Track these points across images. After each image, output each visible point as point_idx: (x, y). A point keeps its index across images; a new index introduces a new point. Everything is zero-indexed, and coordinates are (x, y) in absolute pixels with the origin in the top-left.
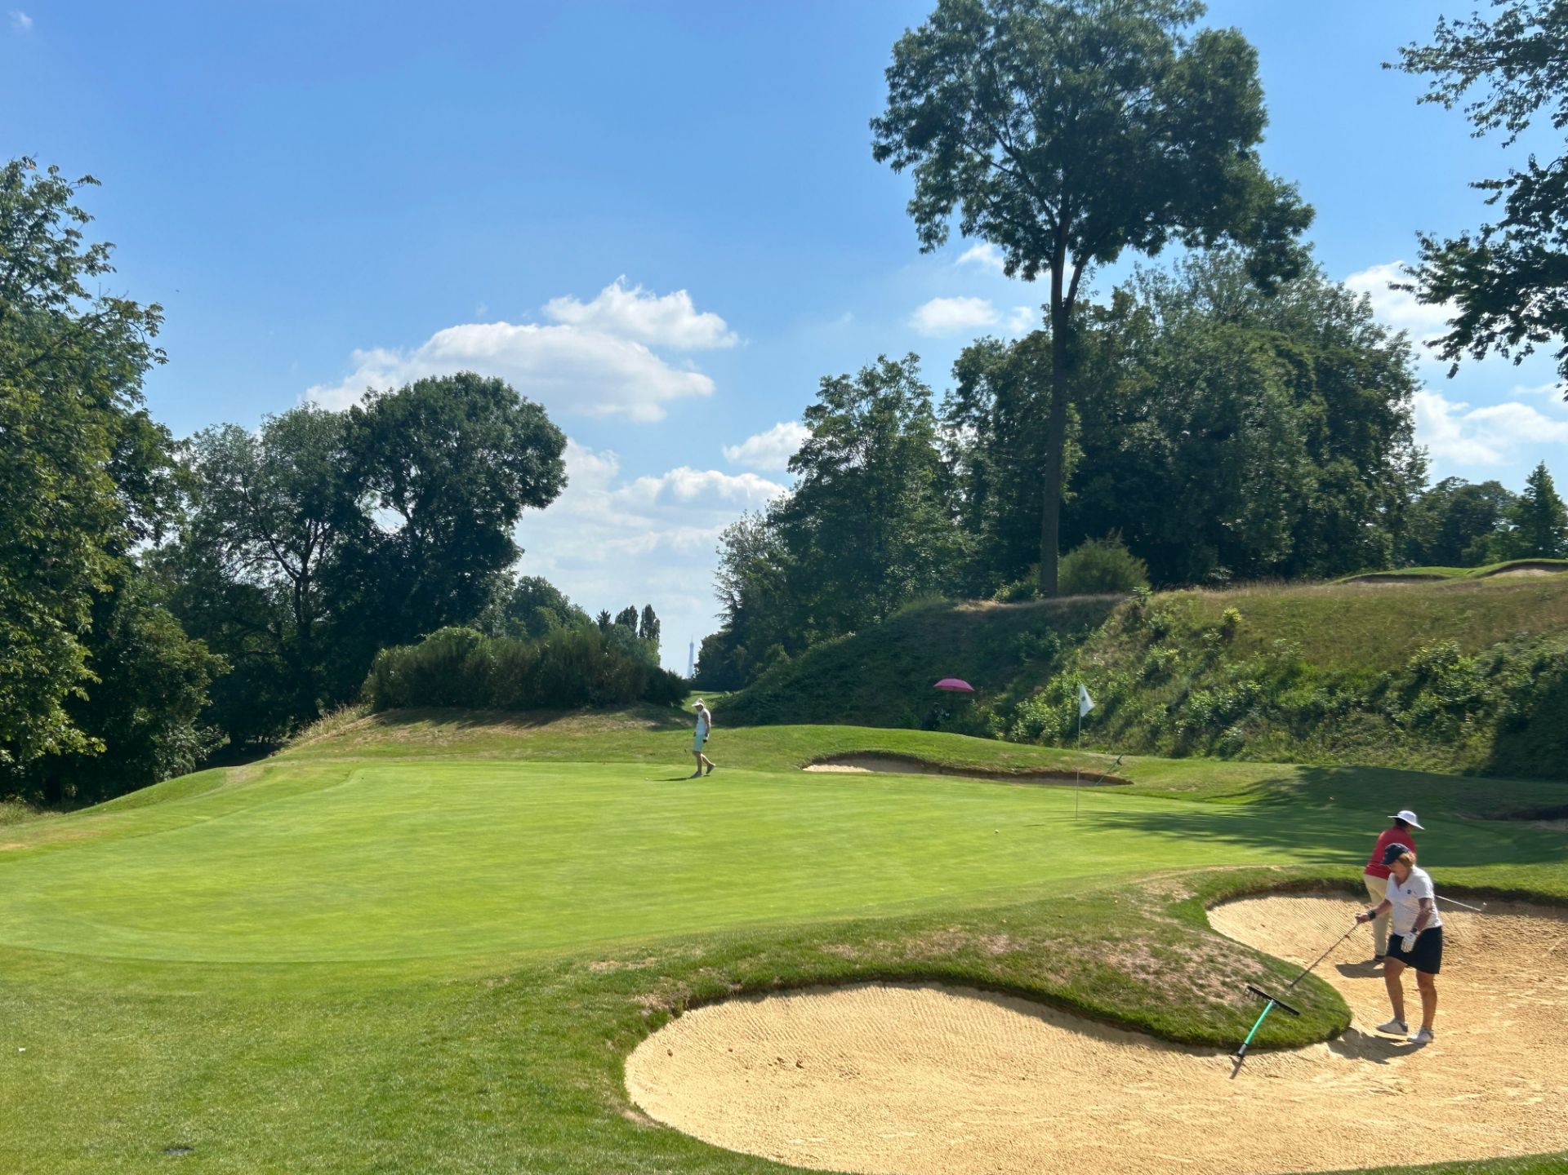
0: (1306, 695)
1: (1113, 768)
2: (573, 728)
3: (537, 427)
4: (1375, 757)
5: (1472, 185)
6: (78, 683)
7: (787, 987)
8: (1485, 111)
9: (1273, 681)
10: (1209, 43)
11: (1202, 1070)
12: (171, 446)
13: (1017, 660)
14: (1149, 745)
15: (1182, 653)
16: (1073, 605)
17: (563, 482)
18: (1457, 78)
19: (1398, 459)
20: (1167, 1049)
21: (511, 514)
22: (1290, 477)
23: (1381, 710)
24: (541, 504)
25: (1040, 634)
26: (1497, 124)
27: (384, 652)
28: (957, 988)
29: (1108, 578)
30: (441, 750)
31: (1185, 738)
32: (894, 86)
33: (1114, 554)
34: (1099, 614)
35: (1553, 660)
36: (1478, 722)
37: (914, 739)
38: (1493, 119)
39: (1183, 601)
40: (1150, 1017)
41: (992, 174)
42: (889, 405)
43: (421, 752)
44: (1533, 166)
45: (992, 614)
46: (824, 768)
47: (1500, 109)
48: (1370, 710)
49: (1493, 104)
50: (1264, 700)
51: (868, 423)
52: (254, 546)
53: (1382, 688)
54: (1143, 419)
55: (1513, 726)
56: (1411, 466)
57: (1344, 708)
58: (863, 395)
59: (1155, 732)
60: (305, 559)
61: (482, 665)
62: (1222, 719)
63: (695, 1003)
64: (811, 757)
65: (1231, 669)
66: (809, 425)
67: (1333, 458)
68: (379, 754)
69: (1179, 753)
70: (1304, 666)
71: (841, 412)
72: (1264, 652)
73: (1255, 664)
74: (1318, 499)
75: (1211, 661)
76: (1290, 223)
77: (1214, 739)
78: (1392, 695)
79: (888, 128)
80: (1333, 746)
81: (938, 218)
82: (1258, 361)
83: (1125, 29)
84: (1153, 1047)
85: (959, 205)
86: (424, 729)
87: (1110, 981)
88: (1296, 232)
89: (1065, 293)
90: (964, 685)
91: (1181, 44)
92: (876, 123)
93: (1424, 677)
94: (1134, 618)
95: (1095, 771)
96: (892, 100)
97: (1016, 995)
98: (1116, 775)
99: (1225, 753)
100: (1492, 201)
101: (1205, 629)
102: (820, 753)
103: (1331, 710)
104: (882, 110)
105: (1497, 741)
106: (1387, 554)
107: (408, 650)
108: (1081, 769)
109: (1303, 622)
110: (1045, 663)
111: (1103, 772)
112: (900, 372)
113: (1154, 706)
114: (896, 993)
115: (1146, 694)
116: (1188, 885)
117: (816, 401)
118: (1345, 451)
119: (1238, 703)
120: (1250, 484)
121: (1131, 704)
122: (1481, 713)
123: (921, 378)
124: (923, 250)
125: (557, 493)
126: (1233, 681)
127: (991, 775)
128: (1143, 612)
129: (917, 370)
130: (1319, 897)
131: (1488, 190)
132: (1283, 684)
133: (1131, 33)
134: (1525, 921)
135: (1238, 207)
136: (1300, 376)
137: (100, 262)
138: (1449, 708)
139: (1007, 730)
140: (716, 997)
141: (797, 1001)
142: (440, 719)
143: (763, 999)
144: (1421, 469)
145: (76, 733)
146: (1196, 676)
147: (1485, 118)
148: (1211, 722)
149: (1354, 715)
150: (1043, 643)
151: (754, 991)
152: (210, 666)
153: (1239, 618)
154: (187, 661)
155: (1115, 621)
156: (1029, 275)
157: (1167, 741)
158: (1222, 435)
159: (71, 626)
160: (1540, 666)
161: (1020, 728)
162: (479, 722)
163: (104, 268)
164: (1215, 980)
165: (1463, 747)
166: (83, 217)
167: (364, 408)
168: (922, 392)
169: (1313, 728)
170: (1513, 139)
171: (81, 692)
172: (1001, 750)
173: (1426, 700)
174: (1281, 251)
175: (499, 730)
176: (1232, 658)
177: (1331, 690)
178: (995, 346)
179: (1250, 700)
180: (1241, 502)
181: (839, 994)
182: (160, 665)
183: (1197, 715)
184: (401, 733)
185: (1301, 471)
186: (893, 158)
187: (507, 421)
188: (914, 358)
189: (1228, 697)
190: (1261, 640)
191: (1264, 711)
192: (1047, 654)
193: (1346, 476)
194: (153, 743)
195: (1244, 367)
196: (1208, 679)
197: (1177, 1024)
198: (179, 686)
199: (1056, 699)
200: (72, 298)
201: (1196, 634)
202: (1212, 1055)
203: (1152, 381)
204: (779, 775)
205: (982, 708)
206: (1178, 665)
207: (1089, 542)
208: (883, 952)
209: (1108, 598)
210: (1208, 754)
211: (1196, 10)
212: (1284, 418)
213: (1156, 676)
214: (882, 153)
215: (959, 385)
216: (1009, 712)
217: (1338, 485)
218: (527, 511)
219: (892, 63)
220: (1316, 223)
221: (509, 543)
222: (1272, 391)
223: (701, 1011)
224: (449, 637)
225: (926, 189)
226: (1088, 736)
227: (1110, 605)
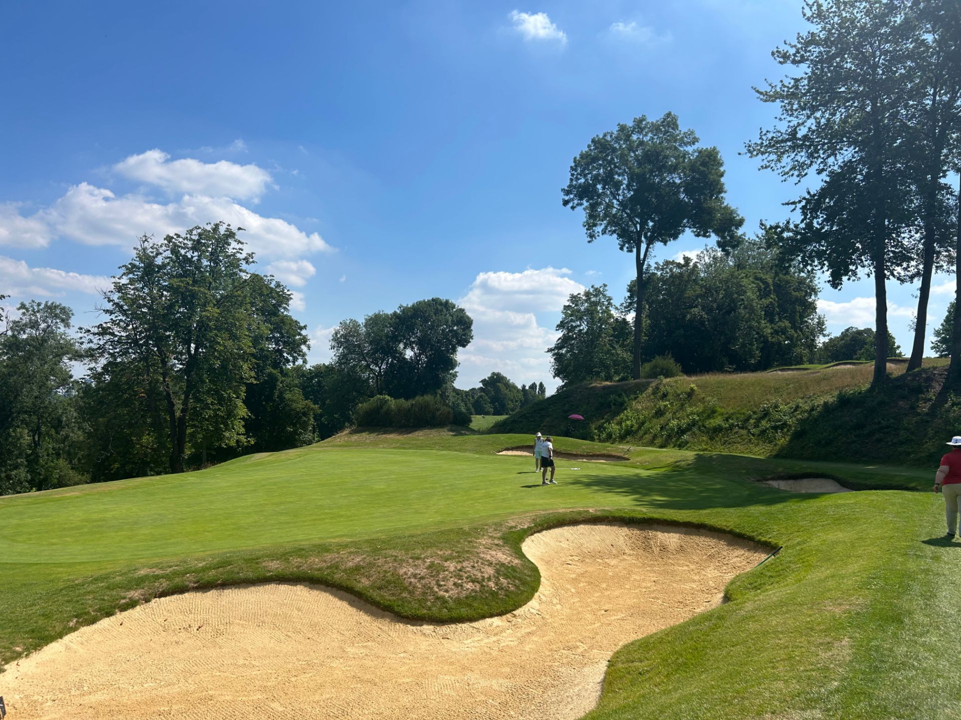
0: (717, 421)
1: (625, 453)
2: (420, 435)
3: (461, 317)
9: (705, 415)
13: (610, 407)
14: (651, 443)
15: (671, 404)
17: (472, 338)
19: (813, 321)
21: (454, 350)
22: (759, 328)
23: (746, 428)
24: (464, 346)
25: (621, 396)
29: (664, 371)
31: (666, 440)
32: (572, 175)
33: (669, 362)
34: (645, 387)
35: (818, 406)
36: (783, 434)
38: (791, 173)
39: (677, 381)
40: (398, 604)
41: (614, 210)
42: (596, 304)
44: (809, 193)
45: (607, 388)
46: (510, 453)
47: (793, 168)
48: (742, 428)
49: (790, 167)
50: (700, 423)
51: (587, 310)
53: (750, 417)
54: (696, 306)
55: (798, 436)
57: (732, 427)
58: (585, 301)
59: (655, 437)
60: (380, 368)
62: (682, 431)
63: (163, 594)
64: (504, 448)
65: (689, 410)
66: (564, 313)
67: (780, 320)
69: (661, 447)
70: (718, 409)
71: (577, 307)
72: (703, 403)
73: (700, 408)
74: (773, 337)
75: (682, 407)
76: (733, 225)
77: (677, 440)
78: (752, 421)
79: (567, 193)
80: (725, 443)
81: (594, 228)
82: (745, 282)
83: (660, 149)
85: (602, 223)
86: (365, 436)
87: (395, 583)
88: (737, 228)
89: (642, 257)
90: (581, 417)
91: (689, 154)
92: (564, 191)
93: (766, 414)
94: (657, 389)
95: (619, 454)
96: (571, 181)
98: (626, 456)
99: (680, 446)
100: (794, 209)
101: (682, 393)
102: (509, 446)
103: (725, 428)
104: (566, 185)
105: (791, 441)
107: (366, 404)
108: (614, 453)
109: (722, 390)
110: (621, 407)
111: (621, 455)
112: (600, 291)
113: (655, 426)
115: (655, 420)
117: (567, 304)
118: (786, 317)
119: (689, 425)
121: (647, 425)
122: (785, 430)
123: (608, 294)
124: (589, 242)
125: (469, 342)
126: (688, 416)
127: (582, 456)
128: (660, 386)
129: (606, 290)
132: (709, 417)
133: (662, 151)
136: (765, 289)
137: (251, 260)
138: (773, 428)
142: (371, 432)
144: (823, 324)
145: (242, 437)
146: (674, 413)
147: (787, 173)
148: (677, 433)
149: (735, 430)
150: (620, 400)
152: (313, 410)
153: (695, 388)
154: (303, 408)
155: (650, 390)
156: (629, 250)
158: (729, 312)
160: (812, 409)
161: (604, 436)
163: (253, 262)
164: (452, 582)
165: (776, 445)
166: (242, 243)
167: (398, 312)
168: (609, 299)
169: (717, 436)
173: (764, 424)
174: (732, 237)
175: (392, 436)
176: (690, 406)
179: (694, 423)
180: (737, 339)
182: (291, 410)
183: (673, 429)
185: (763, 326)
186: (571, 204)
187: (451, 315)
188: (605, 286)
189: (684, 423)
190: (703, 398)
191: (699, 429)
192: (622, 404)
193: (785, 328)
195: (739, 285)
196: (679, 415)
199: (620, 423)
201: (679, 395)
204: (481, 456)
205: (591, 428)
206: (669, 408)
207: (657, 357)
209: (652, 380)
210: (674, 447)
211: (695, 141)
212: (755, 304)
213: (659, 413)
214: (566, 203)
216: (602, 429)
217: (784, 331)
218: (460, 349)
219: (572, 166)
220: (745, 224)
221: (456, 361)
222: (750, 294)
224: (379, 399)
225: (589, 216)
226: (629, 438)
227: (648, 383)
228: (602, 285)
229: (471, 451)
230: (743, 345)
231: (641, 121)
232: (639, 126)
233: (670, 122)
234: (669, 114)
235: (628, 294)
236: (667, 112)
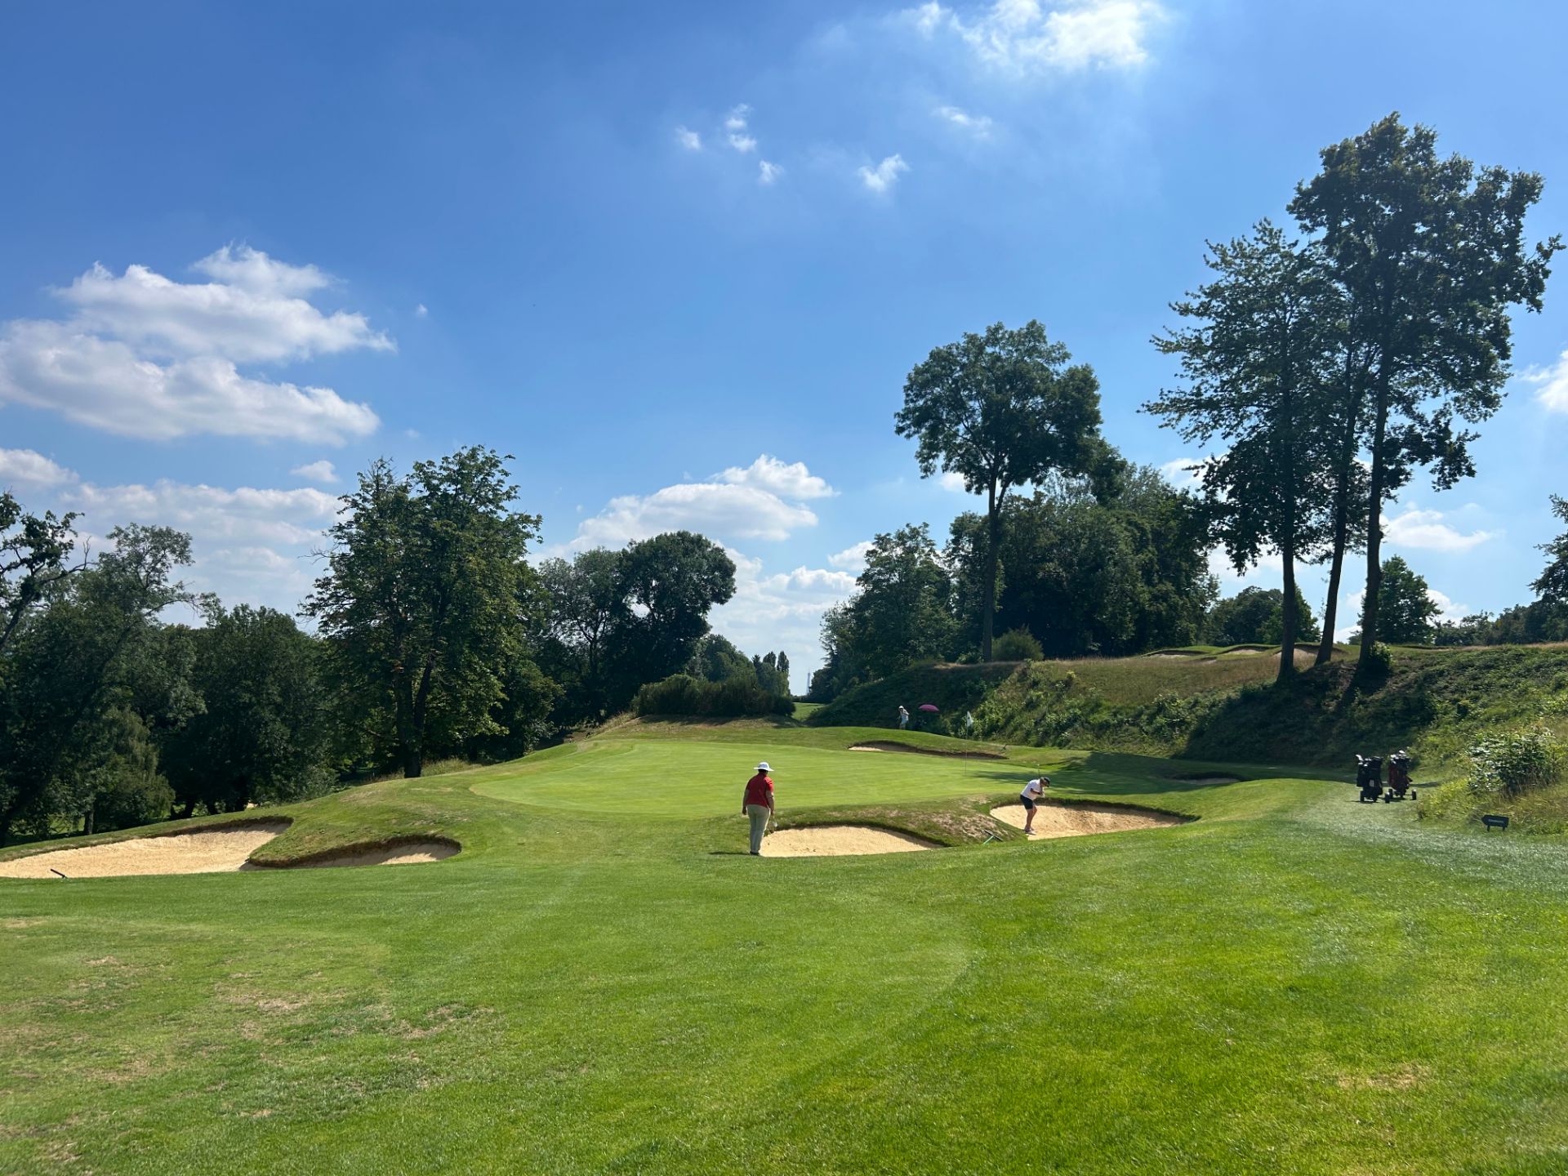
0: (1104, 716)
1: (1001, 751)
2: (737, 726)
3: (721, 560)
4: (1131, 749)
5: (1186, 468)
6: (498, 700)
7: (812, 825)
9: (1088, 709)
10: (1072, 373)
13: (965, 696)
14: (1025, 741)
15: (1045, 694)
16: (995, 667)
17: (734, 590)
18: (1175, 416)
19: (1202, 582)
21: (705, 607)
22: (1133, 593)
23: (1138, 725)
24: (722, 602)
25: (977, 682)
26: (1195, 437)
27: (644, 686)
28: (876, 828)
29: (1018, 652)
30: (673, 736)
31: (1043, 738)
32: (908, 395)
33: (1024, 638)
34: (1008, 672)
35: (1219, 702)
36: (1181, 731)
37: (905, 735)
38: (1193, 435)
39: (1048, 667)
41: (959, 441)
42: (912, 550)
43: (663, 737)
44: (1214, 458)
45: (953, 671)
46: (859, 749)
48: (1133, 725)
50: (1083, 718)
51: (901, 560)
52: (568, 623)
53: (1140, 713)
54: (1051, 560)
55: (1198, 734)
56: (1209, 586)
57: (1121, 723)
58: (898, 545)
59: (1028, 734)
60: (595, 631)
61: (693, 693)
62: (1061, 728)
63: (778, 829)
64: (854, 743)
65: (1068, 702)
66: (868, 561)
67: (1160, 581)
68: (642, 737)
69: (1038, 745)
70: (1104, 702)
71: (886, 554)
72: (1085, 694)
73: (1080, 700)
74: (1151, 605)
75: (1059, 698)
76: (1114, 469)
77: (1057, 737)
78: (1144, 717)
79: (904, 417)
80: (1114, 741)
81: (931, 461)
82: (1116, 529)
85: (942, 455)
86: (664, 726)
88: (1117, 474)
89: (997, 501)
90: (935, 708)
91: (1058, 374)
92: (898, 414)
93: (1161, 709)
94: (1024, 675)
95: (993, 753)
96: (906, 402)
98: (1003, 754)
99: (1061, 745)
100: (1196, 475)
101: (1057, 682)
102: (857, 741)
103: (1114, 725)
104: (901, 407)
105: (1190, 741)
107: (656, 685)
108: (986, 752)
109: (1106, 679)
110: (979, 696)
111: (997, 753)
112: (918, 533)
113: (1028, 720)
114: (852, 829)
115: (1026, 714)
116: (988, 798)
117: (872, 548)
118: (1168, 578)
119: (1069, 720)
120: (1110, 597)
121: (1018, 719)
122: (1184, 727)
123: (929, 536)
124: (923, 476)
125: (730, 597)
126: (1068, 709)
127: (942, 754)
128: (1028, 672)
129: (927, 532)
131: (1193, 470)
132: (1093, 711)
133: (1028, 372)
134: (1133, 817)
136: (1141, 537)
137: (513, 494)
138: (1170, 725)
139: (956, 731)
140: (787, 827)
141: (815, 830)
142: (672, 720)
144: (1216, 587)
145: (495, 725)
146: (1050, 706)
147: (1190, 434)
148: (1056, 729)
149: (1125, 727)
150: (978, 686)
151: (800, 826)
152: (554, 690)
153: (1074, 675)
154: (543, 688)
155: (1015, 676)
156: (978, 492)
157: (1033, 738)
158: (1094, 569)
159: (495, 672)
160: (1213, 705)
161: (963, 731)
162: (691, 722)
163: (515, 497)
165: (1173, 744)
166: (506, 474)
167: (628, 550)
168: (930, 544)
169: (1104, 733)
170: (1203, 444)
171: (499, 705)
172: (950, 742)
173: (1160, 720)
174: (1111, 481)
175: (700, 727)
176: (1069, 697)
177: (1115, 715)
178: (973, 517)
179: (1075, 718)
180: (1105, 607)
181: (831, 829)
182: (531, 690)
183: (1049, 725)
184: (653, 727)
185: (1139, 589)
186: (906, 432)
187: (704, 557)
188: (926, 525)
189: (1064, 717)
190: (1084, 688)
191: (1082, 725)
192: (980, 693)
193: (1167, 592)
194: (524, 731)
195: (1108, 533)
196: (1056, 707)
198: (540, 701)
199: (981, 716)
200: (499, 512)
201: (1054, 684)
203: (1056, 540)
204: (836, 752)
205: (947, 721)
206: (1042, 700)
207: (1011, 631)
208: (850, 815)
209: (1013, 663)
210: (1053, 745)
211: (1066, 356)
212: (1129, 561)
213: (1031, 705)
214: (900, 430)
216: (959, 722)
217: (1164, 597)
218: (714, 605)
219: (907, 383)
221: (705, 623)
222: (1122, 546)
224: (677, 679)
225: (925, 446)
226: (995, 735)
227: (1013, 668)
228: (921, 524)
229: (816, 745)
230: (1113, 616)
231: (997, 329)
232: (995, 335)
233: (1034, 332)
234: (1033, 323)
235: (953, 537)
236: (1031, 319)
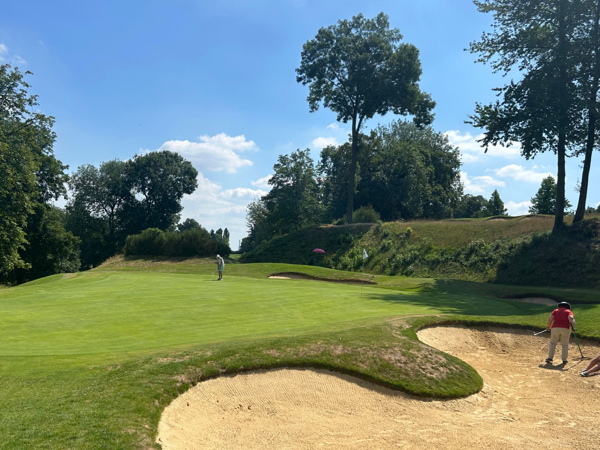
0: (434, 256)
2: (191, 263)
3: (188, 168)
4: (457, 276)
5: (493, 89)
6: (22, 244)
7: (246, 370)
8: (497, 64)
9: (423, 251)
10: (404, 48)
11: (427, 409)
12: (63, 168)
13: (339, 243)
14: (382, 272)
15: (393, 242)
16: (358, 226)
17: (196, 186)
18: (488, 54)
19: (455, 186)
20: (412, 398)
21: (180, 196)
22: (423, 190)
23: (459, 261)
24: (190, 193)
25: (347, 235)
26: (501, 69)
27: (129, 236)
28: (321, 370)
29: (368, 219)
30: (145, 269)
31: (394, 270)
32: (303, 58)
33: (370, 211)
34: (366, 229)
35: (516, 245)
36: (491, 265)
37: (306, 268)
38: (499, 67)
39: (393, 225)
40: (404, 384)
41: (334, 87)
42: (300, 164)
43: (138, 270)
44: (512, 83)
45: (331, 229)
46: (275, 277)
47: (502, 64)
48: (455, 261)
49: (499, 63)
50: (420, 257)
51: (293, 170)
52: (96, 204)
53: (459, 254)
54: (379, 171)
55: (503, 267)
56: (459, 189)
57: (447, 260)
58: (292, 161)
59: (384, 267)
60: (112, 208)
61: (161, 241)
62: (406, 263)
63: (203, 379)
64: (271, 274)
65: (409, 247)
66: (275, 170)
67: (436, 185)
68: (123, 270)
69: (392, 274)
70: (433, 246)
71: (285, 166)
72: (420, 242)
73: (417, 246)
74: (431, 197)
75: (403, 244)
76: (428, 107)
77: (405, 269)
78: (462, 256)
79: (301, 72)
80: (443, 273)
81: (316, 102)
82: (414, 154)
83: (378, 41)
84: (405, 398)
85: (323, 99)
86: (140, 262)
87: (386, 367)
88: (430, 110)
89: (357, 127)
90: (322, 251)
91: (395, 48)
92: (297, 70)
93: (472, 251)
94: (377, 231)
95: (365, 280)
96: (302, 63)
97: (346, 373)
98: (372, 281)
99: (407, 274)
100: (499, 95)
101: (401, 234)
102: (274, 272)
103: (442, 261)
104: (299, 66)
105: (498, 272)
106: (452, 215)
107: (137, 236)
108: (360, 279)
109: (432, 232)
110: (349, 244)
111: (368, 280)
112: (304, 154)
113: (384, 258)
114: (294, 372)
115: (381, 255)
116: (408, 322)
117: (277, 163)
118: (439, 183)
119: (412, 258)
120: (411, 192)
121: (377, 258)
122: (492, 263)
123: (310, 156)
124: (311, 112)
125: (195, 190)
126: (410, 251)
128: (380, 228)
129: (309, 154)
130: (455, 327)
131: (497, 91)
132: (426, 252)
133: (379, 43)
135: (412, 101)
136: (426, 160)
137: (34, 102)
138: (481, 261)
139: (336, 266)
140: (214, 375)
141: (250, 376)
142: (146, 259)
143: (235, 376)
144: (462, 189)
145: (22, 262)
146: (398, 249)
147: (495, 67)
148: (403, 264)
149: (450, 263)
150: (348, 238)
151: (231, 372)
153: (412, 231)
154: (65, 239)
155: (371, 231)
156: (345, 121)
157: (388, 270)
158: (403, 176)
159: (20, 225)
160: (511, 248)
161: (340, 266)
162: (159, 260)
163: (35, 104)
164: (429, 366)
165: (487, 274)
166: (27, 86)
167: (133, 161)
168: (311, 161)
169: (436, 266)
170: (506, 74)
171: (23, 247)
172: (334, 272)
173: (474, 258)
174: (425, 116)
175: (165, 263)
176: (410, 244)
177: (442, 255)
178: (333, 148)
179: (416, 257)
180: (408, 197)
181: (269, 373)
182: (55, 239)
183: (398, 262)
184: (132, 263)
185: (427, 188)
186: (302, 81)
187: (179, 166)
188: (308, 150)
189: (408, 256)
190: (419, 238)
191: (420, 261)
192: (349, 242)
193: (440, 190)
194: (54, 266)
195: (410, 156)
196: (402, 250)
197: (415, 387)
198: (62, 247)
199: (352, 256)
200: (24, 114)
201: (398, 236)
202: (431, 401)
203: (382, 159)
204: (259, 279)
205: (329, 259)
206: (392, 245)
207: (362, 207)
208: (290, 353)
209: (369, 224)
210: (402, 275)
211: (400, 37)
212: (422, 171)
213: (385, 249)
214: (299, 80)
215: (322, 159)
216: (337, 260)
217: (438, 193)
218: (185, 195)
219: (303, 51)
220: (436, 107)
221: (179, 205)
222: (419, 163)
223: (206, 382)
224: (150, 231)
225: (312, 93)
226: (362, 268)
227: (369, 226)
228: (305, 149)
229: (245, 275)
230: (412, 202)
231: (359, 18)
232: (357, 22)
233: (382, 21)
234: (381, 15)
236: (379, 13)
